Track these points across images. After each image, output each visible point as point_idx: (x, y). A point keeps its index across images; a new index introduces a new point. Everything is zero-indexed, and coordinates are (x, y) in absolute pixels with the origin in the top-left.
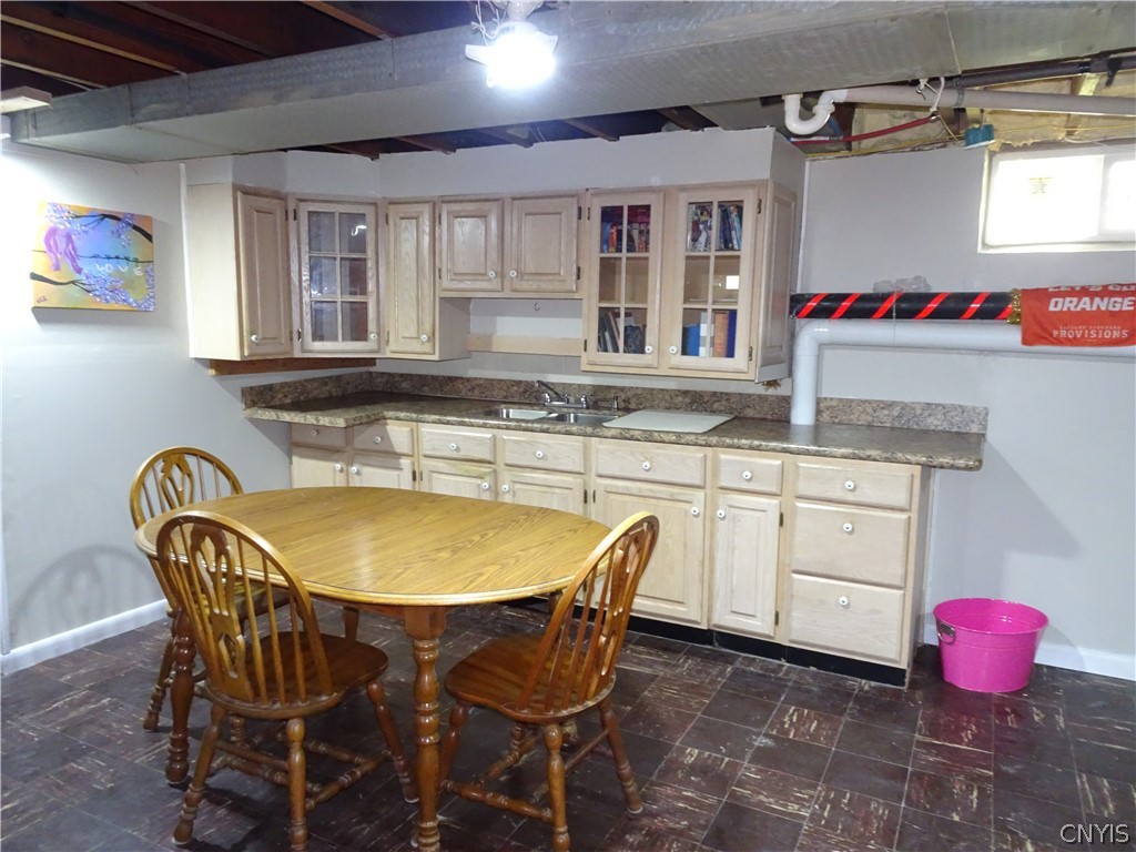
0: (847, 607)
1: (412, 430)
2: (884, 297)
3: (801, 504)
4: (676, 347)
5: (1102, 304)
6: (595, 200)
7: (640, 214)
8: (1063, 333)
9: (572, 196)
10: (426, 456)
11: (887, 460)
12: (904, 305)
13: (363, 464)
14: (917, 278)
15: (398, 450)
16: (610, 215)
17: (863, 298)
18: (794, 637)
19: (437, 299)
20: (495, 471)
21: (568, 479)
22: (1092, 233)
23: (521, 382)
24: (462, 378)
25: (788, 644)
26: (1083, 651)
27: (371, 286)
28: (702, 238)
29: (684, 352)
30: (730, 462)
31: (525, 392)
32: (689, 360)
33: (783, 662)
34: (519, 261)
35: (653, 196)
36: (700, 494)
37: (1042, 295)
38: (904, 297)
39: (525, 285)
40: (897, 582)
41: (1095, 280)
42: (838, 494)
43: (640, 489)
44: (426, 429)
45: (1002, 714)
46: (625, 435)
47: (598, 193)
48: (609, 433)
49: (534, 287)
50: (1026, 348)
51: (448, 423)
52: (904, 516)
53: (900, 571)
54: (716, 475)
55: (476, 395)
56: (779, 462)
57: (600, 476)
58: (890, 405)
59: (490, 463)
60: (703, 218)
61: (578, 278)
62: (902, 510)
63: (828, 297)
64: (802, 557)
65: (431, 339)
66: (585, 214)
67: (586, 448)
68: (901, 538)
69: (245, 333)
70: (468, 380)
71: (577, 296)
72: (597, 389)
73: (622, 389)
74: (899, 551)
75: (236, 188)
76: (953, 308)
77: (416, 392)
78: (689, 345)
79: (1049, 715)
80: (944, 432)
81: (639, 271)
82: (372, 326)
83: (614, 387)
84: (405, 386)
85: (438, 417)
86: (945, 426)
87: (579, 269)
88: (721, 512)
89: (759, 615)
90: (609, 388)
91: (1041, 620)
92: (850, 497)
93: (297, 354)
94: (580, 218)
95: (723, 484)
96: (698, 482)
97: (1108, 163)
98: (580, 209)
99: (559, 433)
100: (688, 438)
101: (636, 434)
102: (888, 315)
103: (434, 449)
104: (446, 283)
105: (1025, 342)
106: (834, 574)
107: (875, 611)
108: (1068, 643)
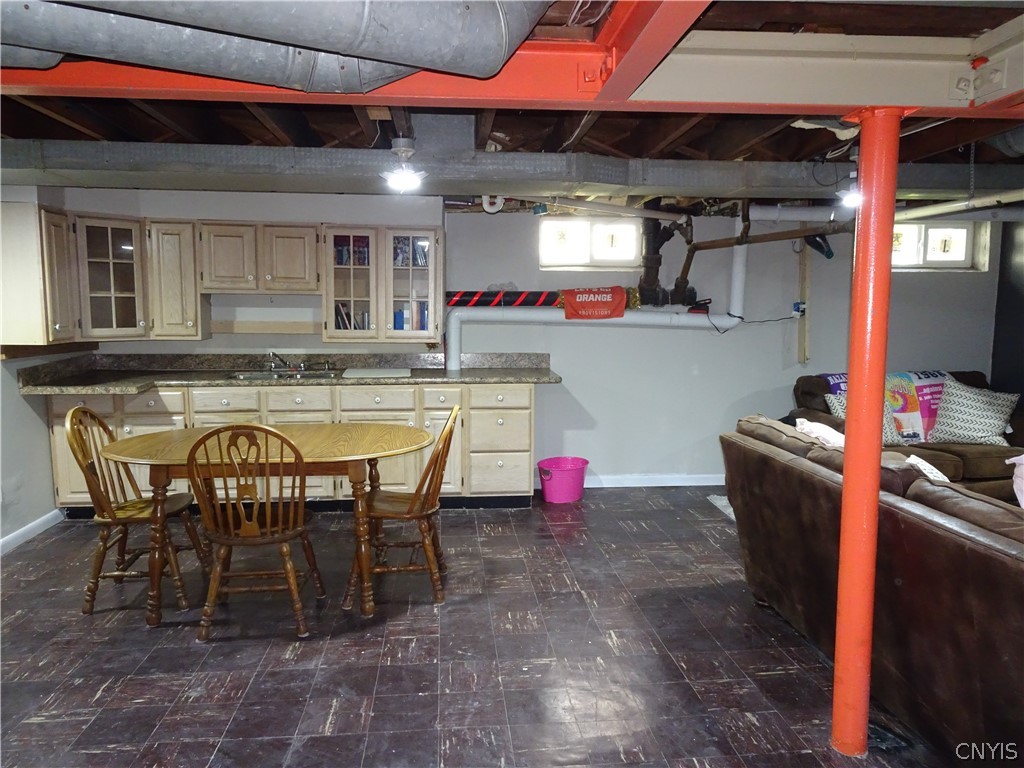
0: (501, 467)
1: (184, 394)
2: (496, 294)
3: (472, 412)
4: (391, 325)
5: (599, 298)
6: (329, 231)
7: (363, 241)
8: (584, 313)
9: (312, 227)
10: (196, 412)
11: (517, 382)
12: (507, 299)
13: (134, 425)
14: (511, 283)
15: (171, 409)
16: (340, 241)
17: (484, 294)
18: (474, 490)
19: (199, 295)
20: (260, 417)
21: (320, 416)
22: (587, 261)
23: (245, 355)
24: (190, 355)
25: (469, 496)
26: (602, 477)
27: (137, 284)
28: (400, 258)
29: (395, 328)
30: (431, 392)
31: (249, 362)
32: (398, 333)
33: (464, 509)
34: (272, 269)
35: (370, 231)
36: (413, 413)
37: (572, 293)
38: (507, 294)
39: (277, 285)
40: (527, 448)
41: (594, 286)
42: (494, 404)
43: (373, 416)
44: (196, 392)
45: (578, 509)
46: (360, 383)
47: (331, 226)
48: (349, 382)
49: (285, 287)
50: (568, 321)
51: (217, 385)
52: (528, 411)
53: (528, 442)
54: (422, 401)
55: (205, 367)
56: (458, 390)
57: (344, 411)
58: (501, 355)
59: (256, 411)
60: (399, 246)
61: (318, 281)
62: (526, 408)
63: (466, 294)
64: (476, 443)
65: (195, 324)
66: (322, 239)
67: (332, 394)
68: (527, 423)
69: (50, 323)
70: (197, 356)
71: (317, 293)
72: (310, 357)
73: (329, 356)
74: (527, 431)
75: (41, 207)
76: (532, 300)
77: (145, 368)
78: (398, 324)
79: (597, 505)
80: (529, 368)
81: (364, 276)
82: (139, 315)
83: (323, 355)
84: (133, 364)
85: (207, 382)
86: (530, 365)
87: (318, 275)
88: (427, 423)
89: (452, 482)
90: (319, 355)
91: (586, 462)
92: (501, 405)
93: (78, 339)
94: (318, 241)
95: (427, 406)
96: (411, 407)
97: (592, 225)
98: (317, 236)
99: (312, 385)
100: (403, 380)
101: (368, 381)
102: (499, 304)
103: (205, 406)
104: (207, 283)
105: (567, 317)
106: (493, 449)
107: (516, 466)
108: (595, 474)
